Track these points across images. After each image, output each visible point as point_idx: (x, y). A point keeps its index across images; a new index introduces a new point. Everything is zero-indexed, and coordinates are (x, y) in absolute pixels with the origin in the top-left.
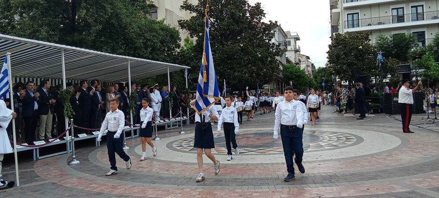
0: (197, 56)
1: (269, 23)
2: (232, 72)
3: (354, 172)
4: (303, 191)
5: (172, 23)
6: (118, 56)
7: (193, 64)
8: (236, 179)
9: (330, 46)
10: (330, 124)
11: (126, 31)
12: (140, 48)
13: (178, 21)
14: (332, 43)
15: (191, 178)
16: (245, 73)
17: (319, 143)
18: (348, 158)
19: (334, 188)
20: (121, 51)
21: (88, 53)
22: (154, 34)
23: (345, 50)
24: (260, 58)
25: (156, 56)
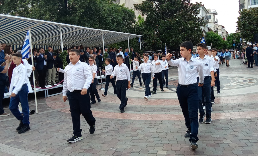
0: (147, 28)
1: (196, 4)
2: (170, 38)
3: (254, 103)
4: (220, 115)
5: (130, 6)
6: (95, 29)
7: (144, 33)
8: (175, 108)
9: (238, 18)
10: (238, 72)
11: (100, 12)
12: (109, 23)
13: (134, 5)
14: (240, 16)
15: (145, 108)
16: (180, 39)
17: (231, 84)
18: (250, 94)
19: (241, 113)
20: (97, 26)
21: (76, 28)
22: (119, 14)
23: (249, 20)
24: (190, 28)
25: (120, 29)
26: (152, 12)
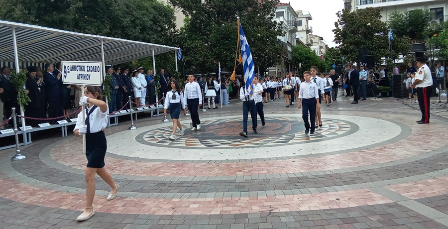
0: (191, 36)
2: (228, 53)
3: (329, 173)
4: (255, 201)
7: (186, 45)
8: (184, 182)
9: (336, 24)
11: (111, 8)
12: (127, 27)
14: (339, 21)
15: (131, 181)
19: (296, 197)
22: (144, 12)
23: (352, 27)
24: (260, 38)
25: (148, 36)
26: (199, 10)
